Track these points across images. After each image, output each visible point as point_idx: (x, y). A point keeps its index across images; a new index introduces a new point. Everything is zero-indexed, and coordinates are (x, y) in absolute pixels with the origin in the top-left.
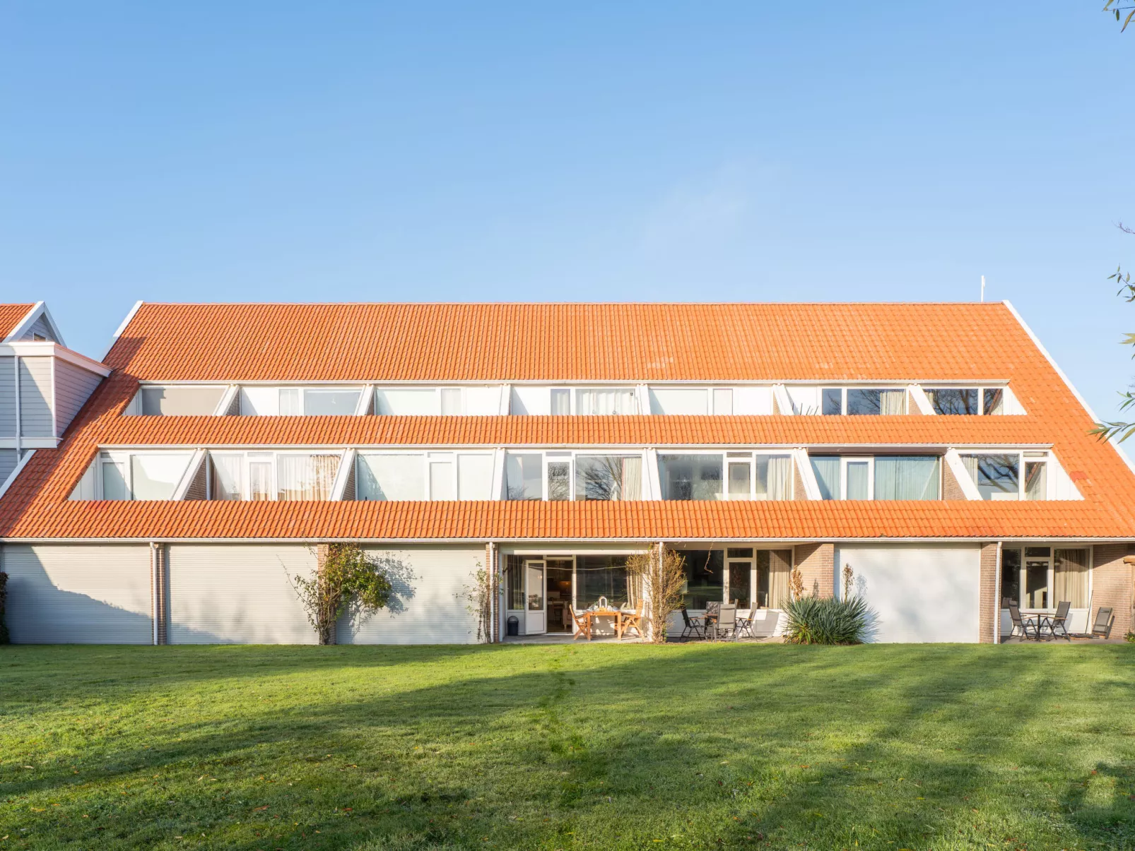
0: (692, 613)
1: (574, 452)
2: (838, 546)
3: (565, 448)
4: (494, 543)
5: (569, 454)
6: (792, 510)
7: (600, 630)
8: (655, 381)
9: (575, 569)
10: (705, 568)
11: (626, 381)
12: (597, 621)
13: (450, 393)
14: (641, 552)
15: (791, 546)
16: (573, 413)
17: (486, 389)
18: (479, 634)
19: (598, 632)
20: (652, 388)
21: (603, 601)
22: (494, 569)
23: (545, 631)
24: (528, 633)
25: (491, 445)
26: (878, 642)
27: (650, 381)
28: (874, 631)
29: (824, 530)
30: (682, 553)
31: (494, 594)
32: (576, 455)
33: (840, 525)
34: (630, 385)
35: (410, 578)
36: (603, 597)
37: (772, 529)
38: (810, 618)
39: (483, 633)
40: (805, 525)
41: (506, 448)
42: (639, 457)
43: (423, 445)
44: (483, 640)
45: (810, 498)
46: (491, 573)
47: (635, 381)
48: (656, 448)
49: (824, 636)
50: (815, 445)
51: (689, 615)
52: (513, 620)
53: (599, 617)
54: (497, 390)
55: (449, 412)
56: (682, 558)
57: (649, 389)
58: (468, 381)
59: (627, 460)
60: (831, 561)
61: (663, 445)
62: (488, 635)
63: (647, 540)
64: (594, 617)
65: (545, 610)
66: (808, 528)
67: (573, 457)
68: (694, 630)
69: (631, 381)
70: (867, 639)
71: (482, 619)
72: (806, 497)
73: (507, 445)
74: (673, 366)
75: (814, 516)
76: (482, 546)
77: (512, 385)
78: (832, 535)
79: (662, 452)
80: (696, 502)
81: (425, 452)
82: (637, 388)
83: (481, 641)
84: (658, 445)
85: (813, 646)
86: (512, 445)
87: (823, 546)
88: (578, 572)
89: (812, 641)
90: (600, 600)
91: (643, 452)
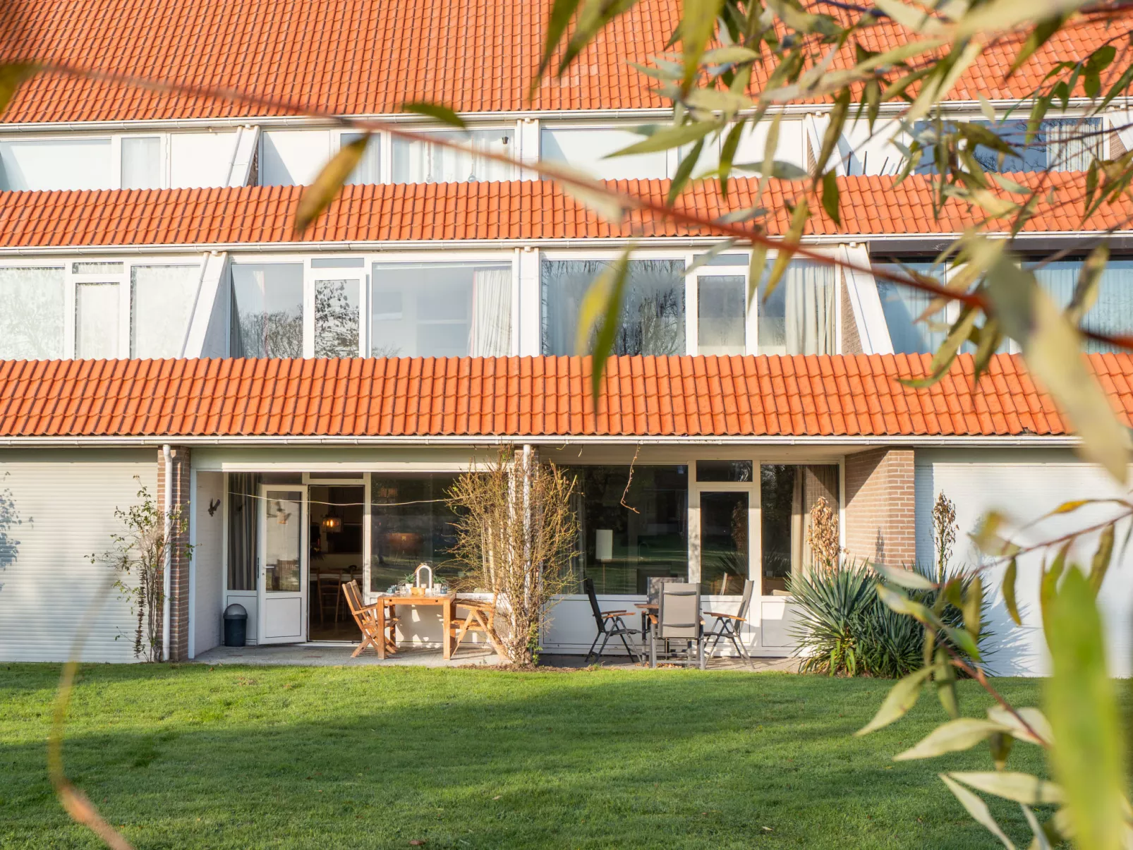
0: (608, 602)
1: (369, 258)
2: (924, 455)
3: (349, 250)
4: (173, 447)
5: (360, 263)
6: (822, 376)
7: (421, 637)
8: (554, 113)
9: (368, 504)
10: (622, 502)
11: (494, 115)
12: (415, 617)
13: (140, 146)
14: (481, 467)
15: (836, 456)
16: (386, 179)
17: (209, 137)
18: (138, 642)
19: (416, 641)
20: (548, 126)
21: (424, 573)
22: (174, 502)
23: (303, 639)
24: (262, 641)
25: (200, 246)
26: (1027, 675)
27: (544, 113)
28: (1017, 648)
29: (891, 419)
30: (570, 470)
31: (173, 556)
32: (374, 264)
33: (929, 408)
34: (502, 121)
35: (8, 521)
36: (423, 566)
37: (773, 417)
38: (855, 615)
39: (145, 640)
40: (849, 408)
41: (229, 252)
42: (506, 266)
43: (63, 249)
44: (147, 654)
45: (867, 351)
46: (167, 508)
47: (513, 115)
48: (540, 248)
49: (886, 658)
50: (887, 237)
51: (603, 607)
52: (235, 612)
53: (419, 608)
54: (229, 139)
55: (138, 183)
56: (570, 480)
57: (542, 130)
58: (174, 122)
59: (482, 274)
60: (909, 488)
61: (556, 242)
62: (157, 642)
63: (495, 439)
64: (407, 609)
65: (304, 593)
66: (856, 414)
67: (368, 269)
68: (616, 639)
69: (504, 114)
70: (991, 665)
71: (146, 610)
72: (860, 349)
73: (231, 246)
74: (595, 82)
75: (871, 389)
76: (149, 453)
77: (263, 128)
78: (908, 429)
79: (551, 256)
80: (649, 359)
81: (68, 262)
82: (517, 128)
83: (143, 658)
84: (545, 242)
85: (859, 680)
86: (241, 246)
87: (891, 456)
88: (375, 512)
89: (860, 670)
90: (418, 571)
91: (513, 256)
